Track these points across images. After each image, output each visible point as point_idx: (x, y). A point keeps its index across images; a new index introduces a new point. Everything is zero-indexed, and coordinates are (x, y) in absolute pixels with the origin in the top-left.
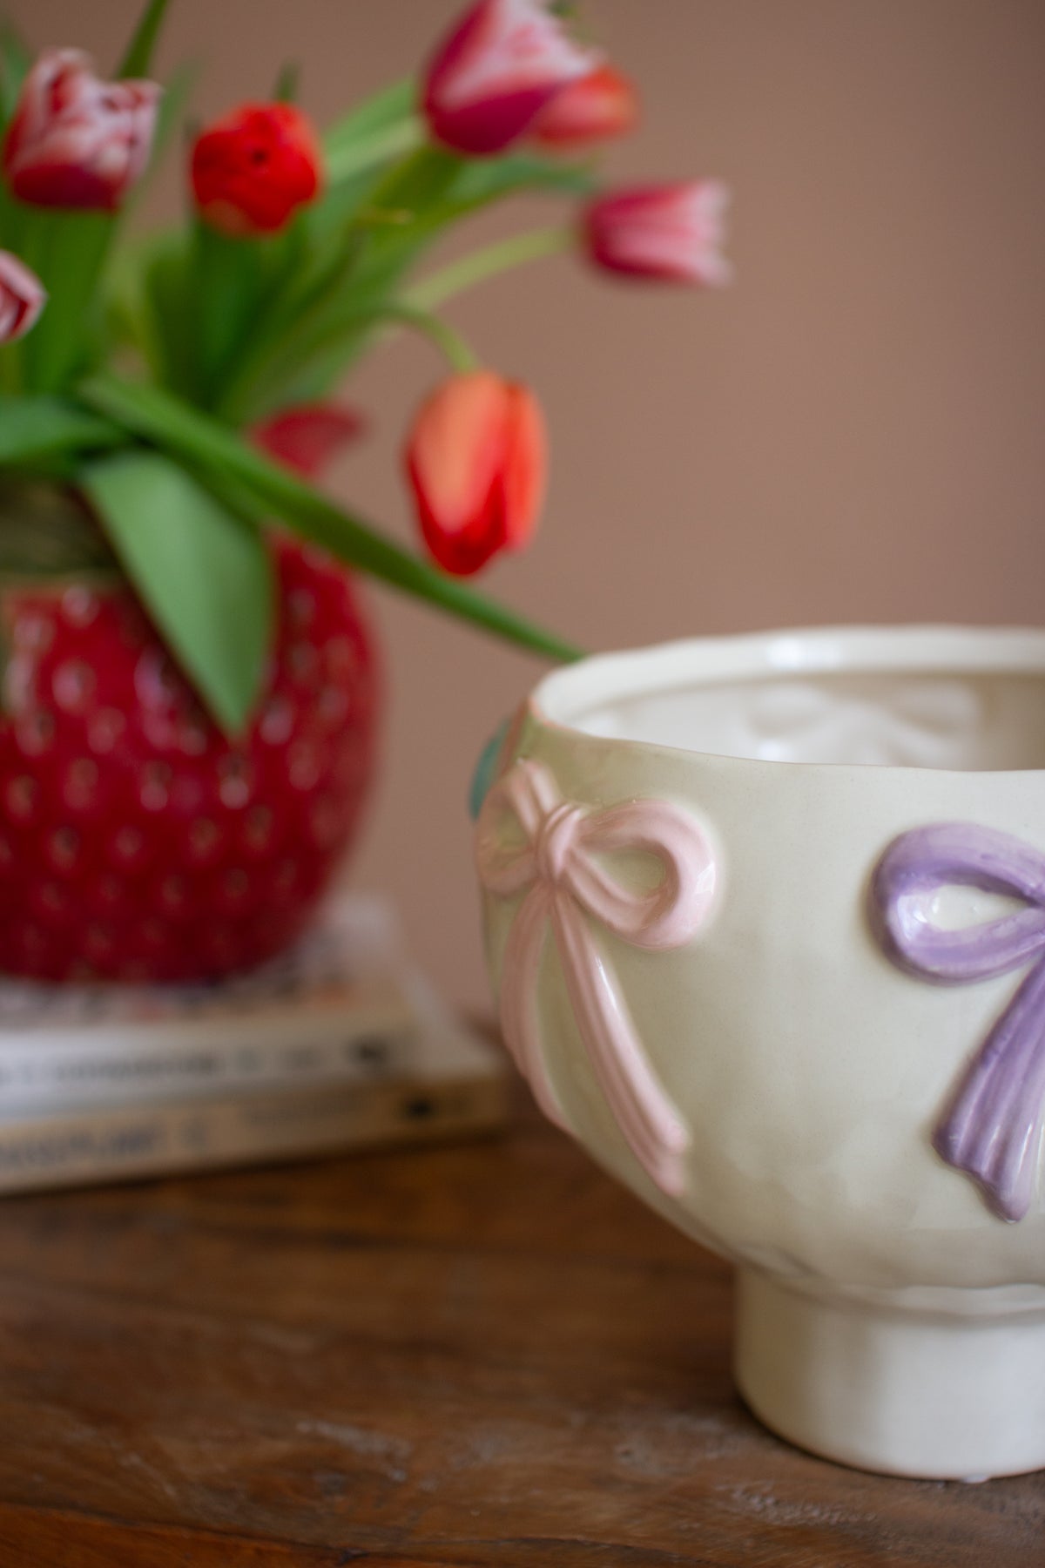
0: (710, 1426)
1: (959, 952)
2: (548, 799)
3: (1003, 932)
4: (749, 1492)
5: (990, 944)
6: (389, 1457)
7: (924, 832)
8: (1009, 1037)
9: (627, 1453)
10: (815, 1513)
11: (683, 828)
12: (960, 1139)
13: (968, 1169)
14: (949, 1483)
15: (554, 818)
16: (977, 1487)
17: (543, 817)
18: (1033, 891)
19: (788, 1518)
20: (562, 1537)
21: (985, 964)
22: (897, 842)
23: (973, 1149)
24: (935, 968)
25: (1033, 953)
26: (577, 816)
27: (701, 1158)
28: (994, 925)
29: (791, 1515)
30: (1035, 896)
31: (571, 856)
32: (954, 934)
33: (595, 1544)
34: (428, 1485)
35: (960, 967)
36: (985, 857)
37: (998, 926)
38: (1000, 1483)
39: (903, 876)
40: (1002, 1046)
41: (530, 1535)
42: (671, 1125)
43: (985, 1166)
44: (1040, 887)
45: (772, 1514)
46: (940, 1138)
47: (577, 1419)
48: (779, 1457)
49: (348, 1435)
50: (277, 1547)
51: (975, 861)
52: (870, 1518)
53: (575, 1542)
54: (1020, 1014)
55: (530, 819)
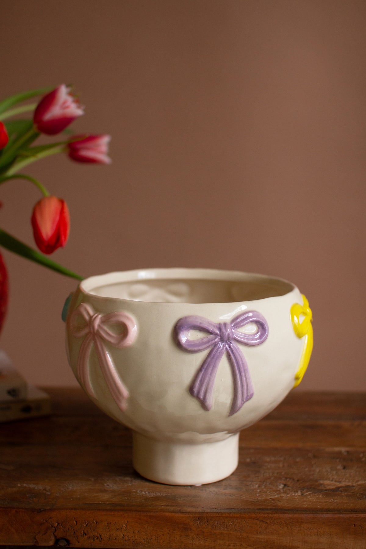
0: (128, 479)
1: (195, 345)
2: (91, 312)
3: (205, 340)
4: (141, 491)
5: (202, 343)
6: (45, 489)
7: (186, 318)
8: (207, 365)
9: (108, 485)
10: (159, 494)
11: (128, 318)
12: (196, 390)
13: (198, 398)
14: (191, 486)
15: (94, 317)
16: (199, 487)
17: (91, 317)
18: (211, 331)
19: (152, 495)
20: (96, 502)
21: (201, 348)
22: (180, 320)
23: (199, 392)
24: (190, 349)
25: (212, 345)
26: (100, 316)
27: (132, 400)
28: (203, 339)
29: (153, 495)
30: (212, 332)
31: (99, 326)
32: (194, 341)
33: (104, 503)
34: (58, 495)
35: (196, 349)
36: (200, 323)
37: (204, 339)
38: (205, 485)
39: (182, 328)
40: (205, 367)
41: (87, 503)
42: (125, 391)
43: (201, 396)
44: (213, 330)
45: (148, 495)
46: (191, 390)
47: (93, 479)
48: (147, 484)
49: (32, 486)
50: (21, 510)
51: (198, 324)
52: (173, 494)
53: (100, 503)
54: (209, 359)
55: (87, 318)
